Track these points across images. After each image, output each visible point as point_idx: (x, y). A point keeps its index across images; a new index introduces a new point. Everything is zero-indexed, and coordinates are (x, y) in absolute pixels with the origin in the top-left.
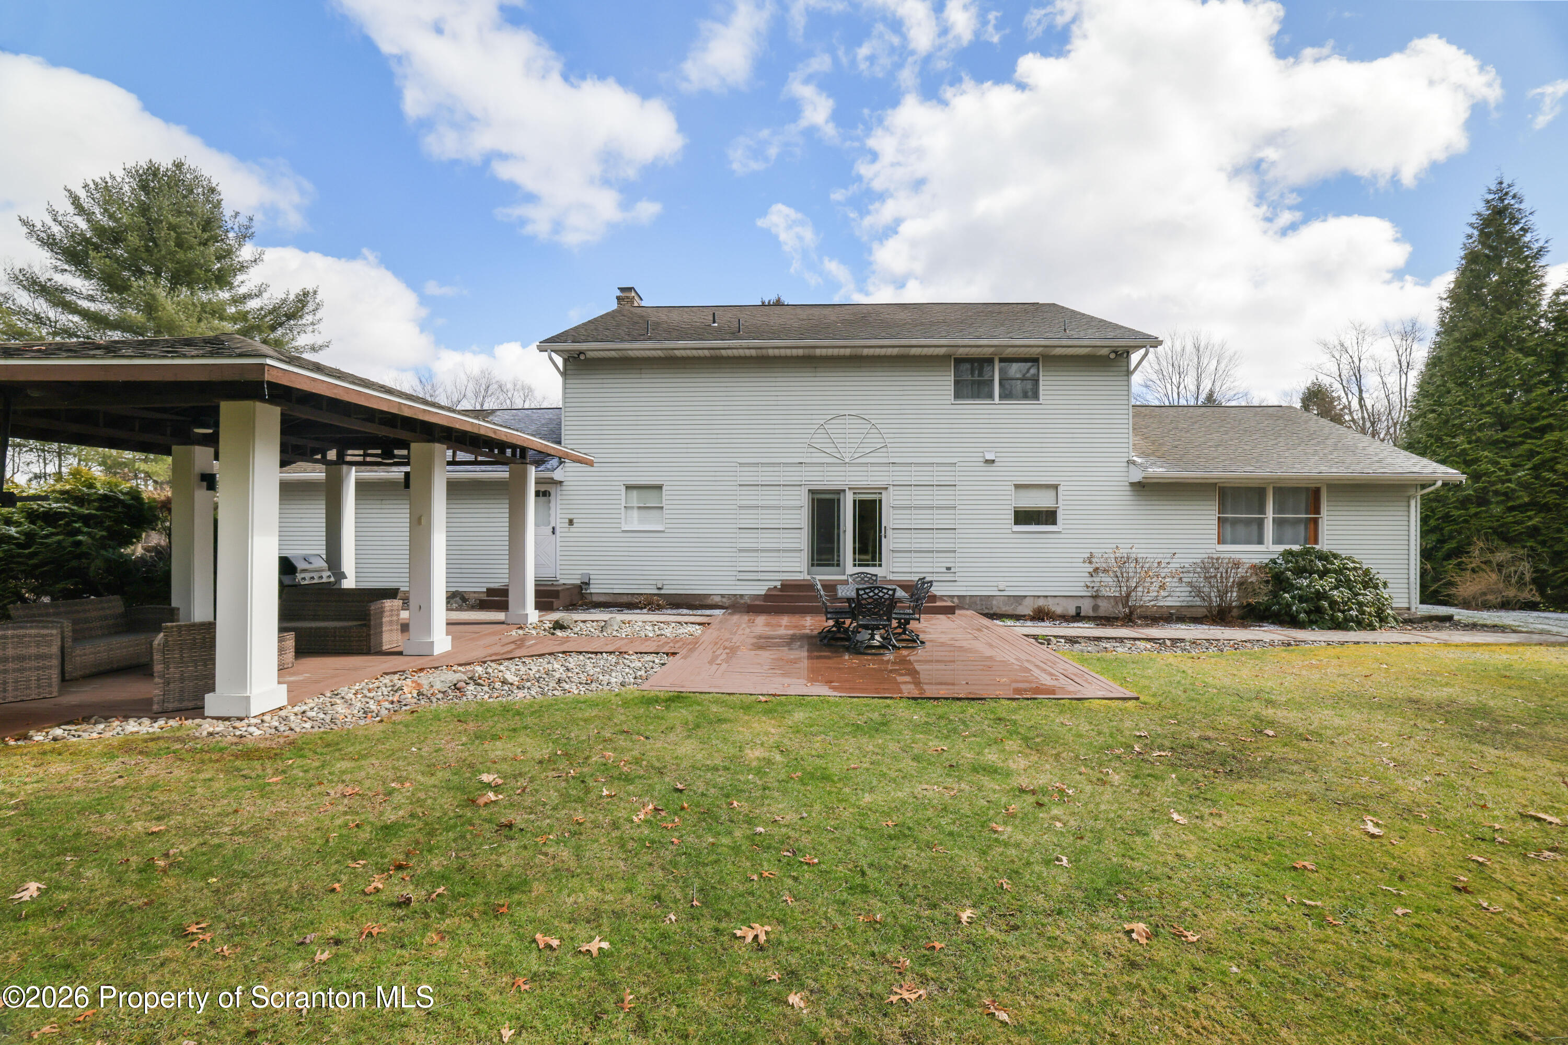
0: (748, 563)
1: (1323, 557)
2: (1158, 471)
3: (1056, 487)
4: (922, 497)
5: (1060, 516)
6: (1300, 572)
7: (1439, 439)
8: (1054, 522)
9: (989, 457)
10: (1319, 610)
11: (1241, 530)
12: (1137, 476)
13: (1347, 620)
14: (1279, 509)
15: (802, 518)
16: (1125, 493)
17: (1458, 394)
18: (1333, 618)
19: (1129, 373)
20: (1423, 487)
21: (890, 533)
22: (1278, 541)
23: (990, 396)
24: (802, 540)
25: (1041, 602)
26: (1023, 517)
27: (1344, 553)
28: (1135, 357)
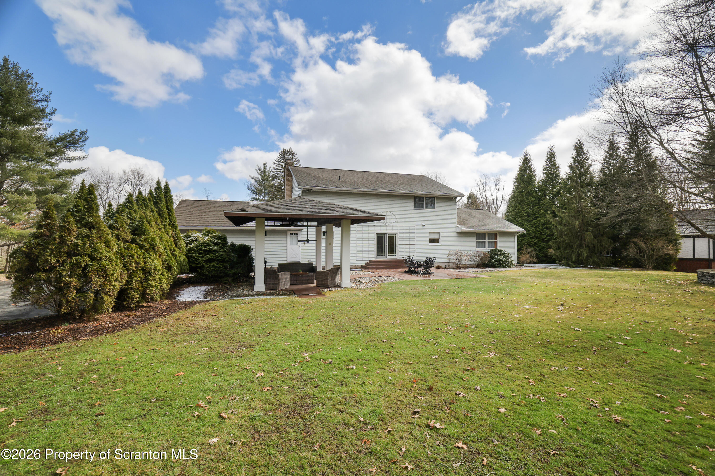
0: (360, 255)
1: (499, 251)
2: (464, 229)
3: (439, 233)
4: (407, 236)
5: (440, 241)
6: (495, 254)
7: (515, 219)
8: (438, 243)
9: (423, 224)
10: (500, 264)
11: (481, 244)
12: (459, 230)
13: (506, 266)
14: (489, 239)
15: (375, 242)
16: (455, 234)
17: (519, 207)
18: (503, 265)
19: (456, 203)
20: (518, 233)
21: (398, 246)
22: (488, 247)
23: (423, 207)
24: (375, 248)
25: (438, 264)
26: (432, 241)
27: (503, 250)
28: (458, 199)
